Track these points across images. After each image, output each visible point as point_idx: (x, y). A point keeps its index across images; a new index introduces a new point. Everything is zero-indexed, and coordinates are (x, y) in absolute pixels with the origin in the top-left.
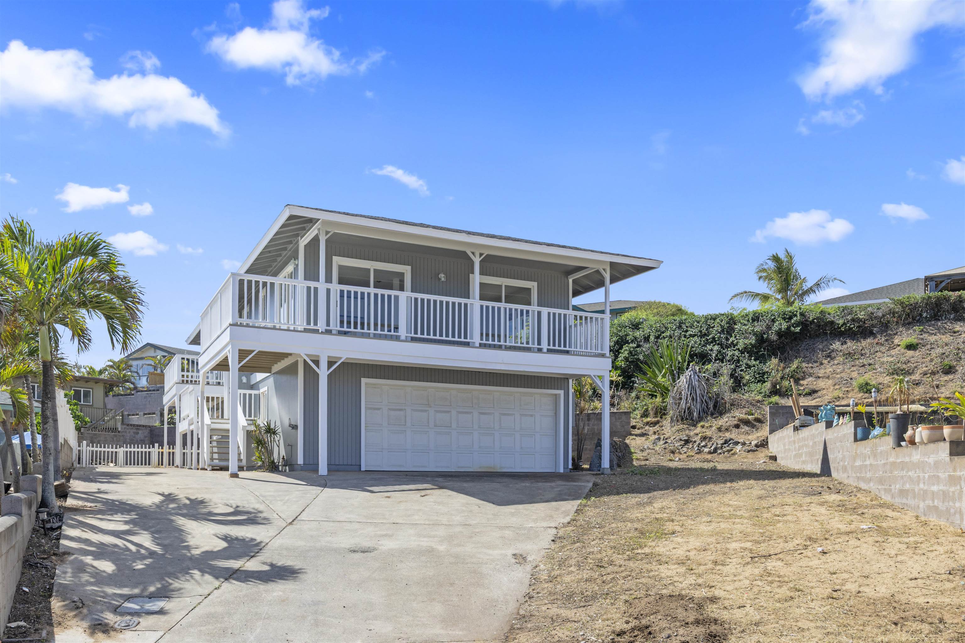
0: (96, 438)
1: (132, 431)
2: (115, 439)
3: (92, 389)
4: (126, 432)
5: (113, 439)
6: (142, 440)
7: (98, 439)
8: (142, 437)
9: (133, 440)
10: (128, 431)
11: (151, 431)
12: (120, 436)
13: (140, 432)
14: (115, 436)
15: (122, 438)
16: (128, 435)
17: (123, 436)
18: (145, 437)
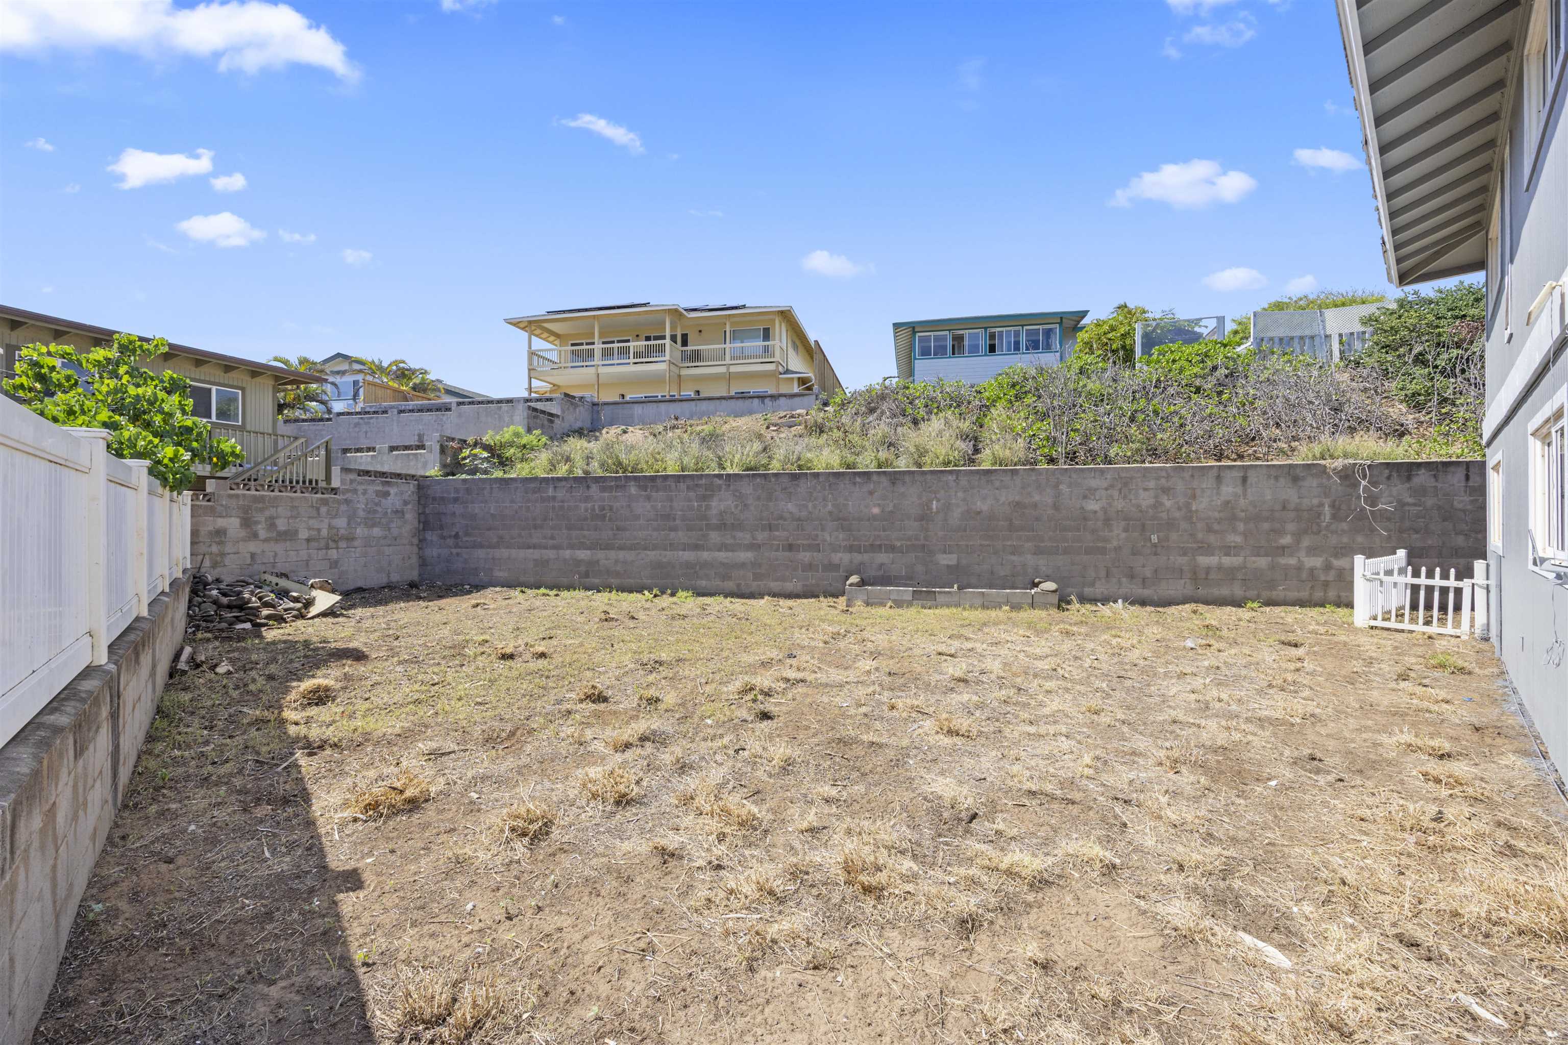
0: (262, 510)
1: (372, 489)
2: (323, 510)
3: (243, 389)
4: (355, 491)
5: (318, 509)
6: (397, 512)
7: (267, 513)
8: (398, 505)
9: (375, 512)
10: (360, 488)
11: (420, 487)
12: (339, 502)
13: (393, 491)
14: (325, 502)
15: (343, 507)
16: (362, 498)
17: (347, 502)
18: (406, 503)
